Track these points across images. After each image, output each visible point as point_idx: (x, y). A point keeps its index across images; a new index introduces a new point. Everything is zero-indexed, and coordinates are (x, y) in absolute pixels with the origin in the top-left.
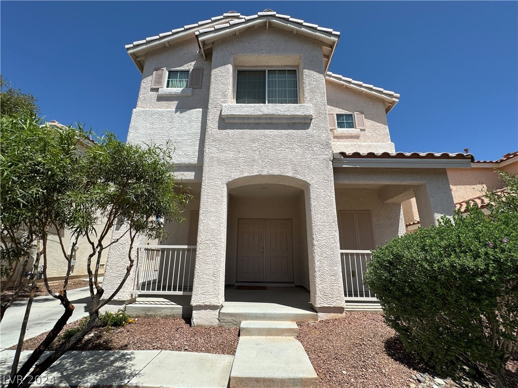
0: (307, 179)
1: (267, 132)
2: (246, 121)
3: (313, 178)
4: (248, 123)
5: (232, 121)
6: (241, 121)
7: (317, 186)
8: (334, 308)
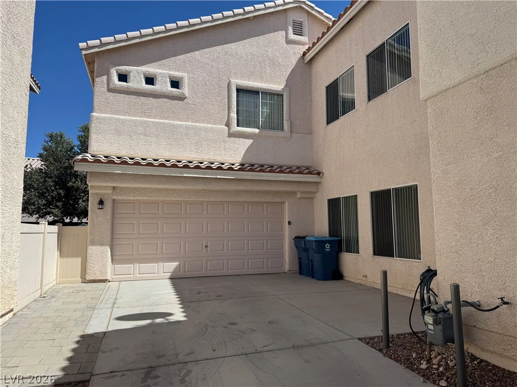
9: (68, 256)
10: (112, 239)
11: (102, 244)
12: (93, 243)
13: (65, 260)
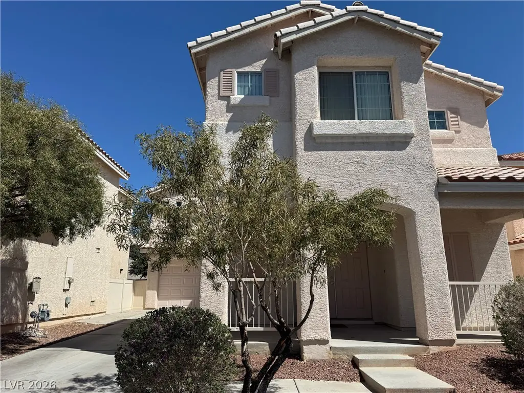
0: (412, 207)
1: (364, 153)
2: (340, 141)
3: (417, 205)
4: (342, 143)
5: (324, 141)
6: (334, 141)
7: (421, 214)
8: (445, 340)
9: (138, 296)
10: (158, 287)
11: (153, 290)
12: (149, 289)
13: (136, 297)
